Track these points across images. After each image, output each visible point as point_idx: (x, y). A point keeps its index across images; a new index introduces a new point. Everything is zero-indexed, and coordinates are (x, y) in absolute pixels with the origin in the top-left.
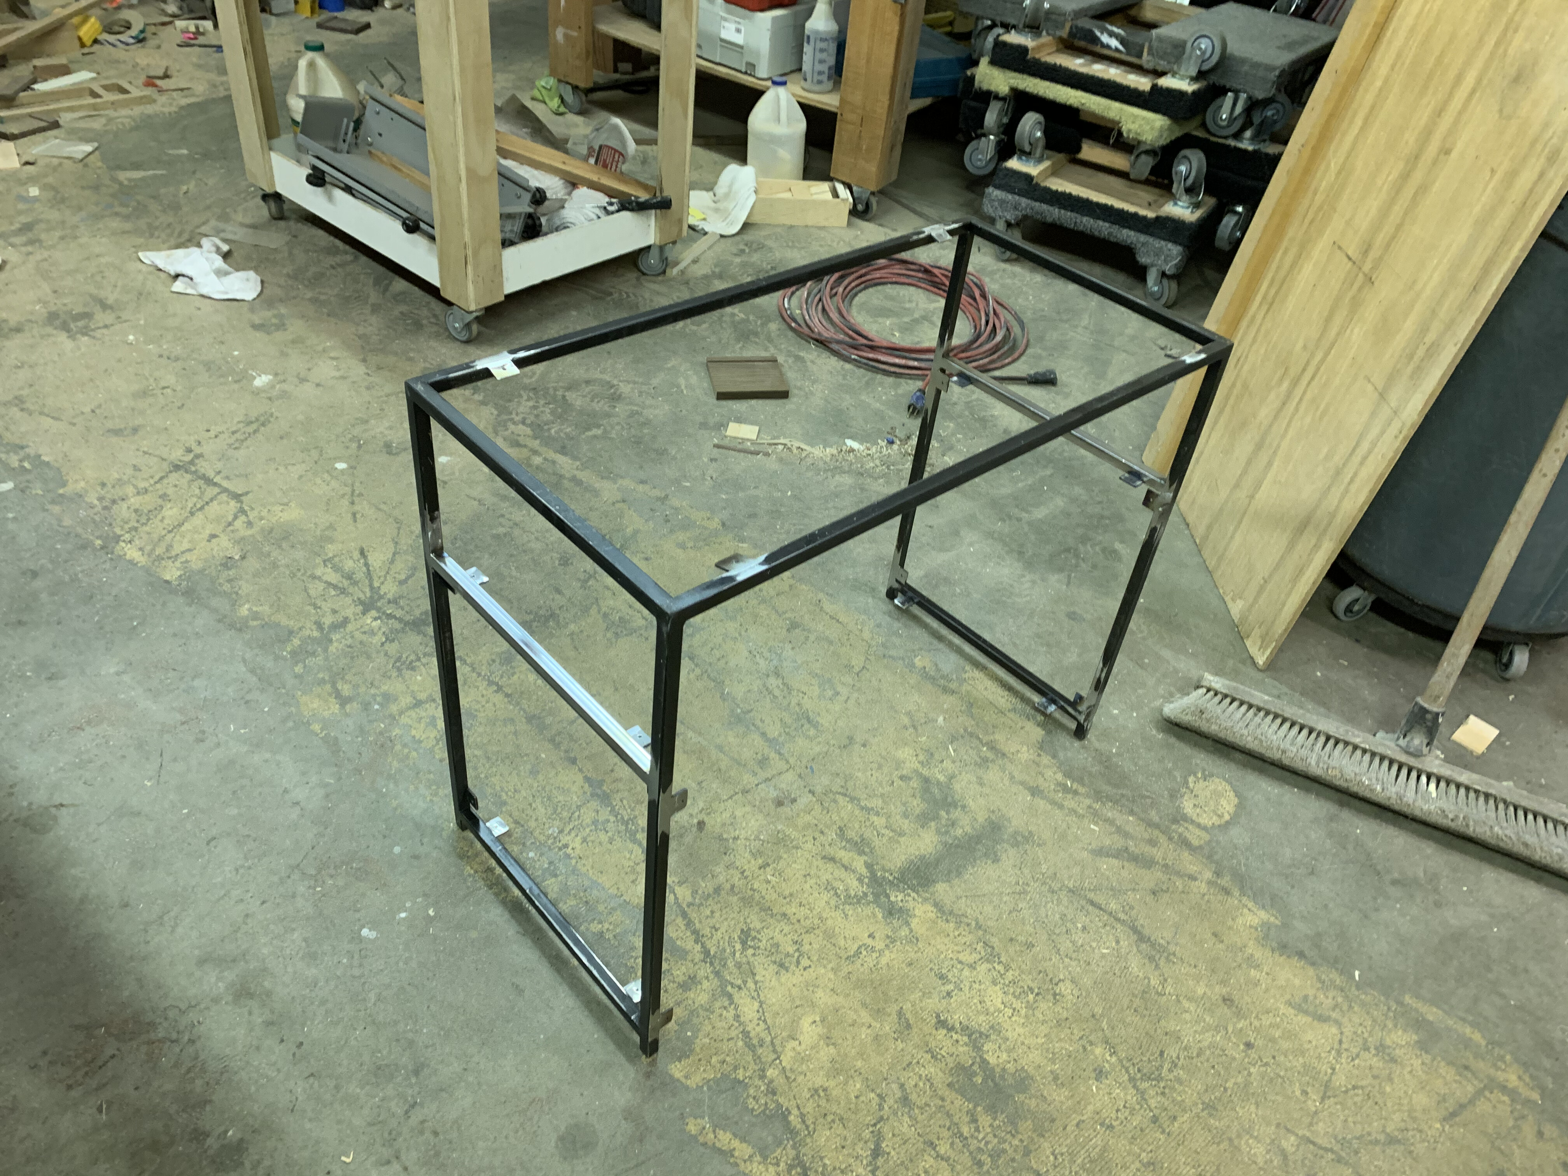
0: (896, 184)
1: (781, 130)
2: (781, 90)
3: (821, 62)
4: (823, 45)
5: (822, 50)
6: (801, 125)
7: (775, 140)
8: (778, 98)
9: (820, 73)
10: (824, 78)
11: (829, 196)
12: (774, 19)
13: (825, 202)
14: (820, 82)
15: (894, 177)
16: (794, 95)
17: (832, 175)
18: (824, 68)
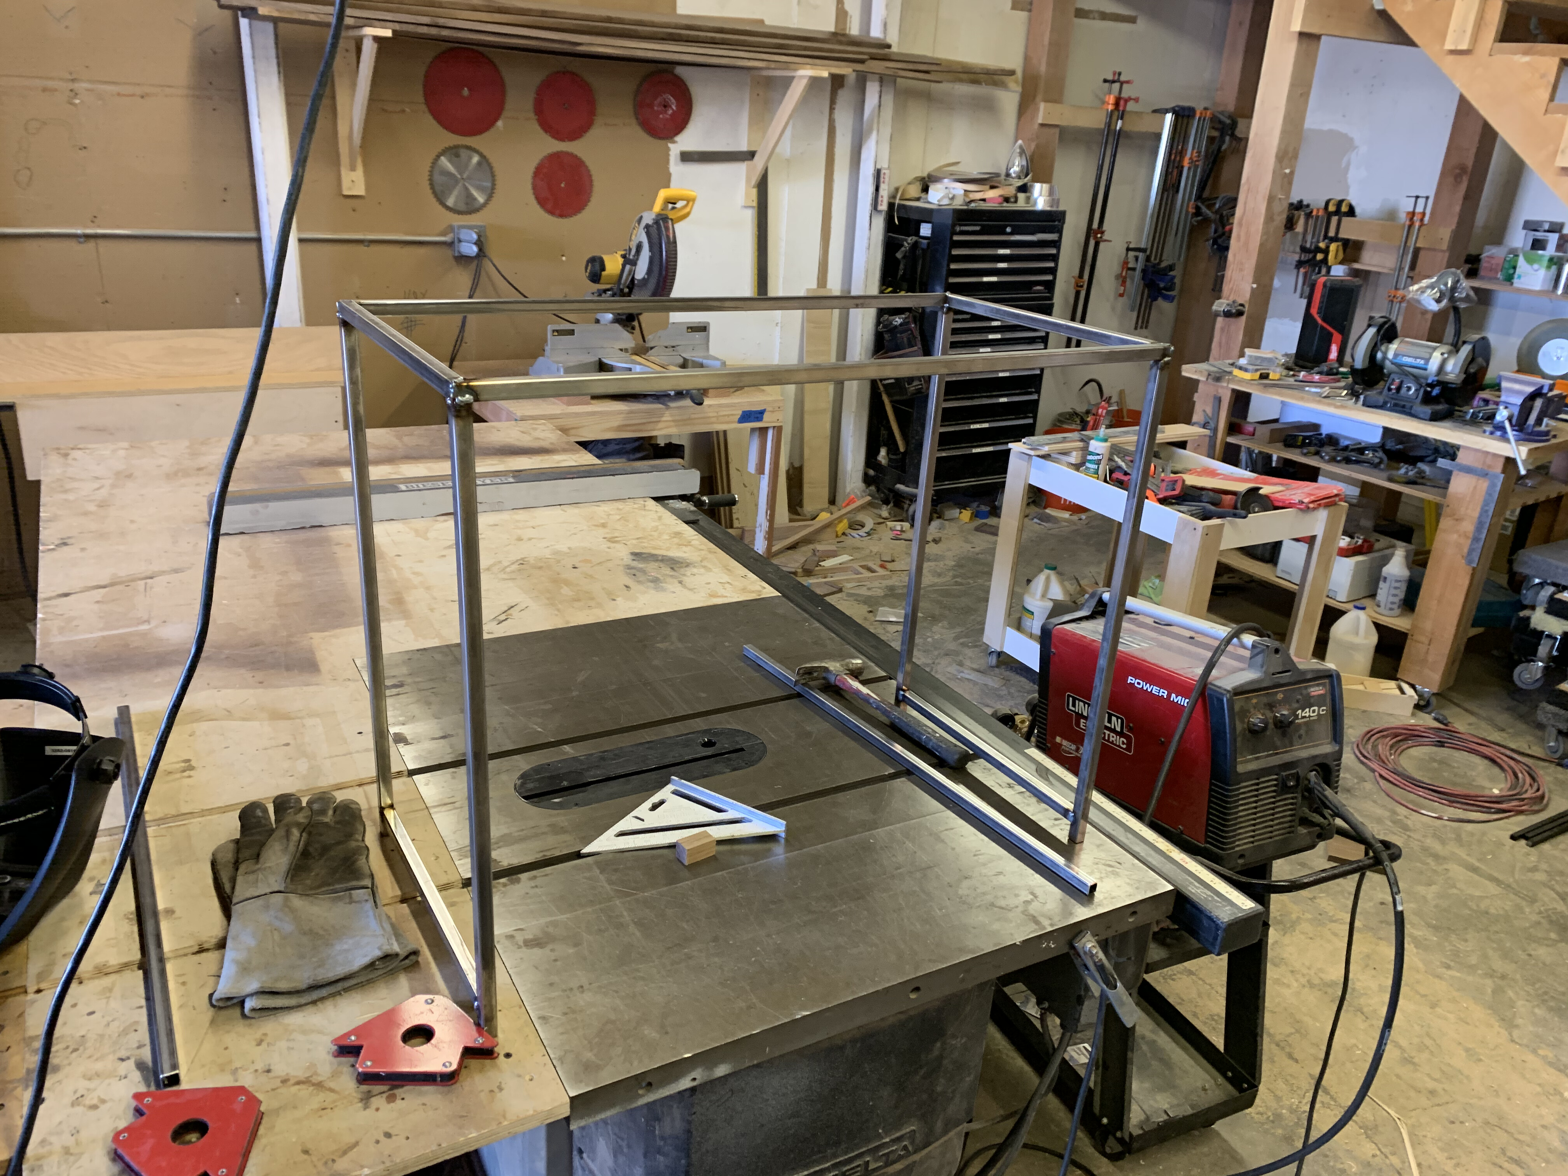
0: (1450, 689)
1: (1358, 640)
2: (1361, 613)
3: (1395, 595)
4: (1398, 585)
5: (1396, 588)
6: (1374, 639)
7: (1353, 647)
8: (1358, 618)
9: (1393, 603)
10: (1395, 606)
11: (1397, 692)
12: (1357, 563)
13: (1395, 696)
14: (1391, 609)
15: (1451, 684)
16: (1370, 617)
17: (1398, 676)
18: (1396, 600)
